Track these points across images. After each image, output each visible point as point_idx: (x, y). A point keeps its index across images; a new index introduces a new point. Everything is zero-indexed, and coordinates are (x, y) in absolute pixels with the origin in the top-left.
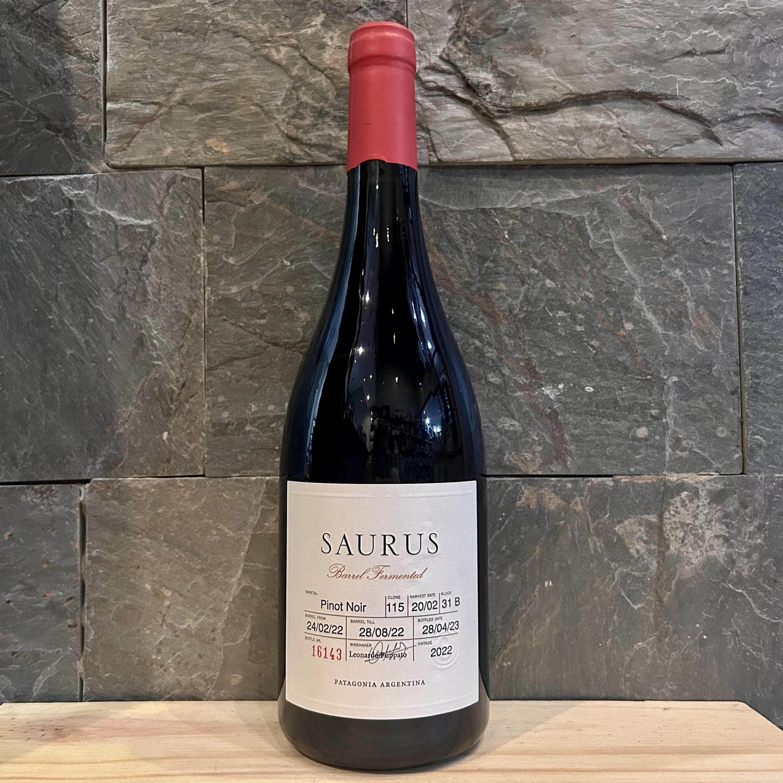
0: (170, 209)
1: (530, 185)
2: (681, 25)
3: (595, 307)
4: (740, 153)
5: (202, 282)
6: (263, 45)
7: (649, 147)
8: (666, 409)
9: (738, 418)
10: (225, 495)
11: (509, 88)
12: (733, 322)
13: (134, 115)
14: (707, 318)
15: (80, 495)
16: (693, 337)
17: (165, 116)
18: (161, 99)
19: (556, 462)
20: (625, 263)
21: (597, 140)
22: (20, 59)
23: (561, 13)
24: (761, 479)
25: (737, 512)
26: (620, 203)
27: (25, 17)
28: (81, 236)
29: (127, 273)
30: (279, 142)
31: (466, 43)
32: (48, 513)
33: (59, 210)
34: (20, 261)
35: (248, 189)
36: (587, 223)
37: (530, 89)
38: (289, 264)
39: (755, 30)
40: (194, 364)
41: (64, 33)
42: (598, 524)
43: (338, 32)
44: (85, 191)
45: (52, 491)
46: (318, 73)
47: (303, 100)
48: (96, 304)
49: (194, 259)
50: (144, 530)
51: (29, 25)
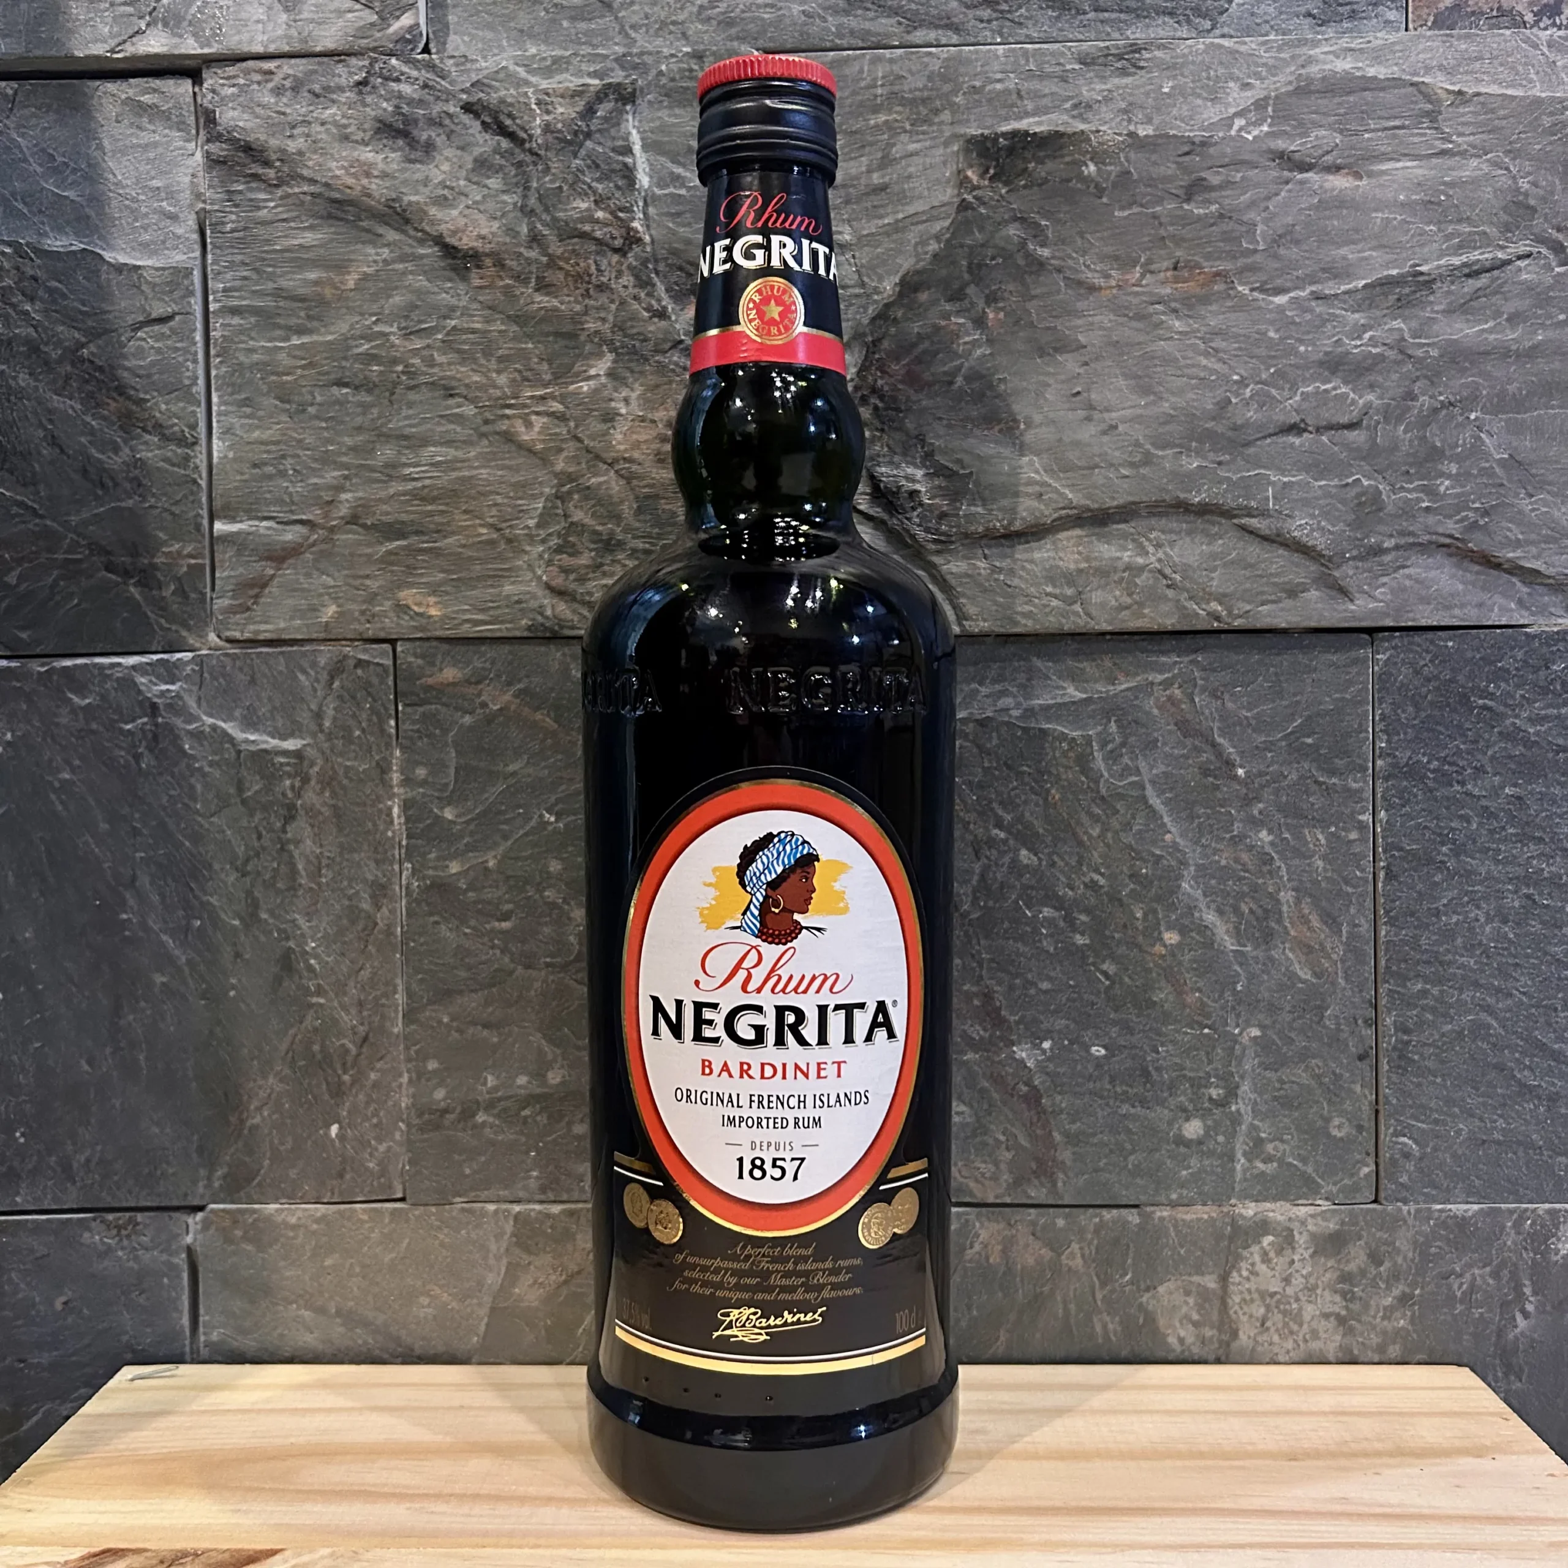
0: (335, 719)
1: (993, 674)
2: (1280, 374)
3: (1110, 900)
4: (1388, 615)
5: (397, 852)
6: (500, 412)
7: (1215, 606)
8: (1237, 1087)
9: (1370, 1103)
10: (441, 1237)
11: (955, 496)
12: (1365, 928)
13: (264, 544)
14: (1315, 922)
15: (187, 1233)
16: (1291, 955)
17: (324, 546)
18: (313, 514)
19: (1036, 1182)
20: (1166, 819)
21: (1118, 593)
22: (53, 441)
23: (1056, 350)
24: (1409, 1212)
25: (1363, 1273)
26: (1159, 708)
27: (60, 361)
28: (176, 770)
29: (260, 837)
30: (534, 597)
31: (876, 408)
32: (131, 1264)
33: (133, 721)
34: (64, 814)
35: (478, 683)
36: (1096, 748)
37: (995, 500)
38: (553, 819)
39: (1418, 384)
40: (383, 1001)
41: (132, 393)
42: (1112, 1291)
43: (639, 390)
44: (179, 684)
45: (137, 1224)
46: (601, 465)
47: (575, 519)
48: (206, 894)
49: (380, 811)
50: (301, 1296)
51: (68, 378)
